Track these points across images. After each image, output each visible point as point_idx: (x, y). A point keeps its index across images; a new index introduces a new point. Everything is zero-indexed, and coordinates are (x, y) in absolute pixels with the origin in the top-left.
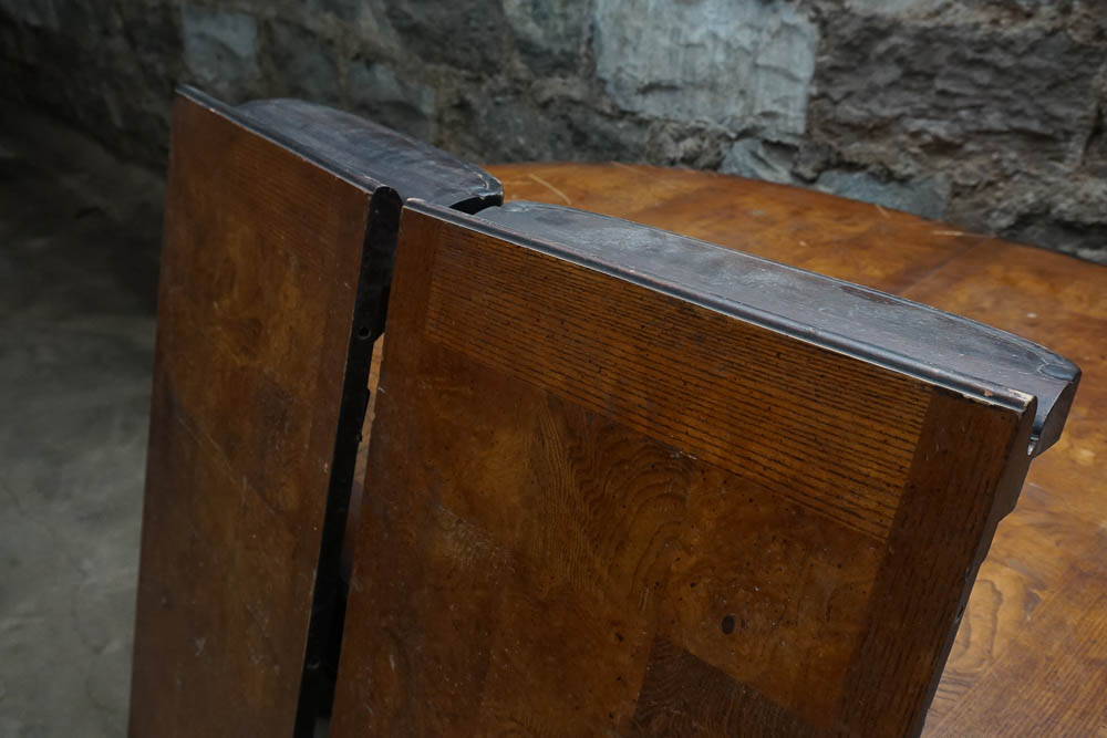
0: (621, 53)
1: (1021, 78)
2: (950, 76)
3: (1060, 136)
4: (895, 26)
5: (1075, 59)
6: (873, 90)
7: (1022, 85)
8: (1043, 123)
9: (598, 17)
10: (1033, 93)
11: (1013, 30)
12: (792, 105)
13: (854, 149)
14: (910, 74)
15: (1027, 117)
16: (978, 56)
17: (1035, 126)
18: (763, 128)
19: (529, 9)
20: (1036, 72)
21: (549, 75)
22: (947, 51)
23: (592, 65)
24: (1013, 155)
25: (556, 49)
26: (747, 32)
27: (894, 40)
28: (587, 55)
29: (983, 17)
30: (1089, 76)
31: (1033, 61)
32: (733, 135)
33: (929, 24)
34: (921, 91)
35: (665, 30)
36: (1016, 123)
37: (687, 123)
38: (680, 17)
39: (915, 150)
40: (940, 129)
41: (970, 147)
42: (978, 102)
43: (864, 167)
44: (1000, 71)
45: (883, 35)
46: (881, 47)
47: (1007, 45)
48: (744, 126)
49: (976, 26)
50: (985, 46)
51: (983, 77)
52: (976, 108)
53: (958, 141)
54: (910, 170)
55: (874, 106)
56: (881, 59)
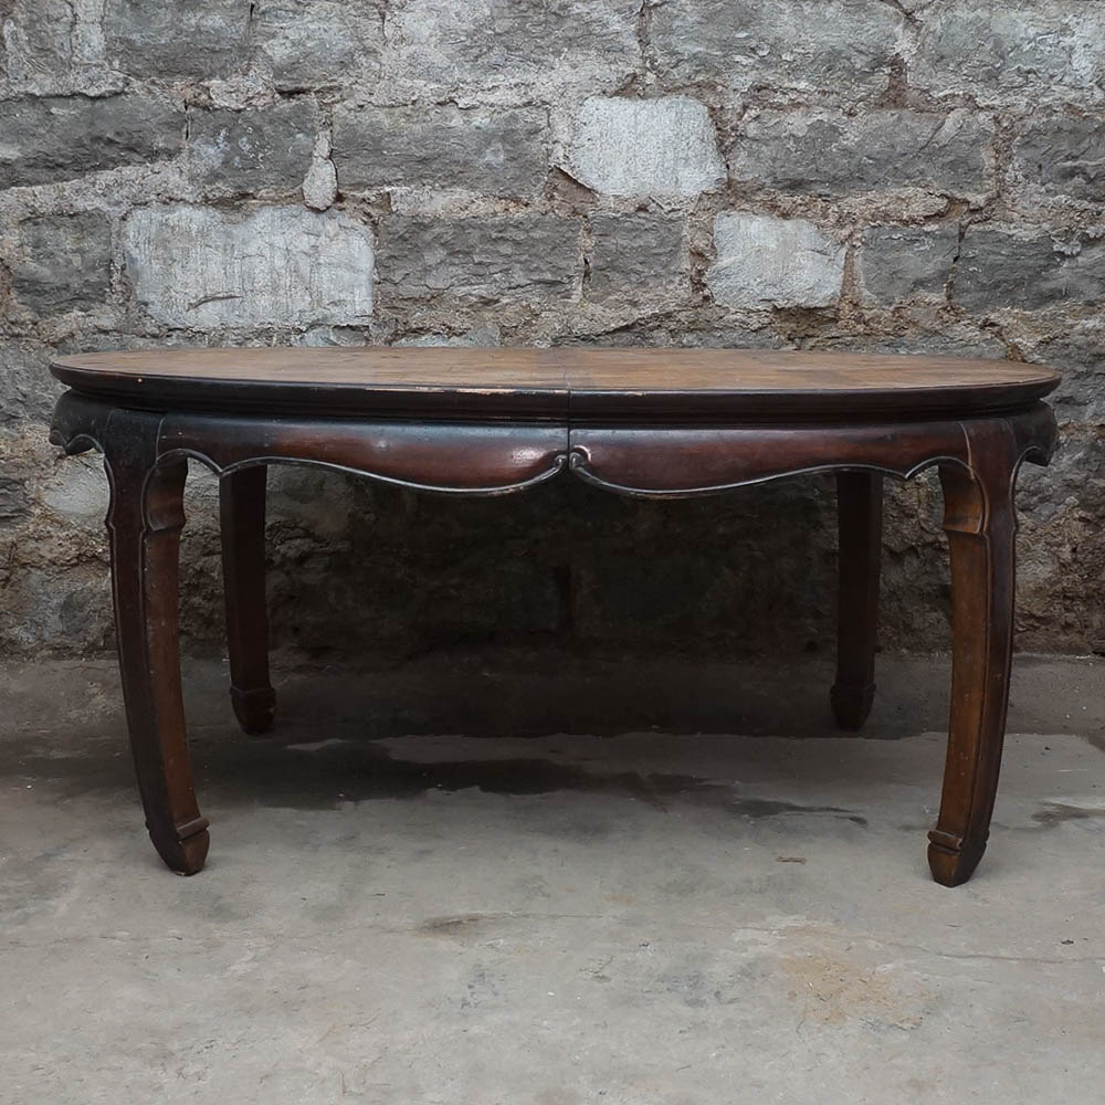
0: (167, 273)
1: (533, 246)
2: (483, 251)
3: (565, 280)
4: (437, 219)
5: (564, 228)
6: (427, 270)
7: (534, 250)
8: (553, 273)
9: (130, 245)
10: (543, 255)
11: (519, 214)
12: (357, 292)
13: (417, 317)
14: (453, 253)
15: (542, 271)
16: (500, 235)
17: (549, 276)
18: (333, 316)
19: (28, 250)
20: (542, 240)
21: (62, 311)
22: (476, 234)
23: (128, 290)
24: (537, 300)
25: (76, 283)
26: (305, 238)
27: (437, 230)
28: (120, 282)
29: (498, 208)
30: (574, 239)
31: (537, 234)
32: (304, 328)
33: (463, 215)
34: (462, 265)
35: (217, 248)
36: (536, 277)
37: (251, 326)
38: (229, 235)
39: (465, 310)
40: (482, 290)
41: (505, 300)
42: (506, 267)
43: (428, 330)
44: (517, 243)
45: (426, 227)
46: (428, 236)
47: (518, 225)
48: (314, 318)
49: (495, 214)
50: (503, 227)
51: (506, 249)
52: (506, 271)
53: (496, 298)
54: (466, 325)
55: (431, 282)
56: (428, 245)
